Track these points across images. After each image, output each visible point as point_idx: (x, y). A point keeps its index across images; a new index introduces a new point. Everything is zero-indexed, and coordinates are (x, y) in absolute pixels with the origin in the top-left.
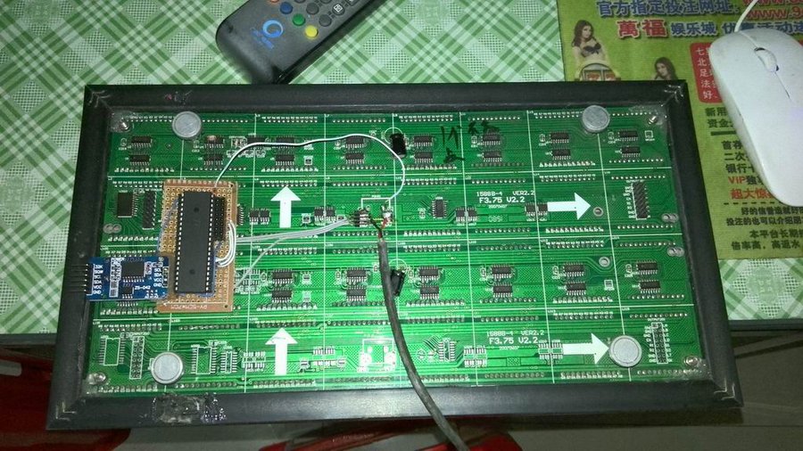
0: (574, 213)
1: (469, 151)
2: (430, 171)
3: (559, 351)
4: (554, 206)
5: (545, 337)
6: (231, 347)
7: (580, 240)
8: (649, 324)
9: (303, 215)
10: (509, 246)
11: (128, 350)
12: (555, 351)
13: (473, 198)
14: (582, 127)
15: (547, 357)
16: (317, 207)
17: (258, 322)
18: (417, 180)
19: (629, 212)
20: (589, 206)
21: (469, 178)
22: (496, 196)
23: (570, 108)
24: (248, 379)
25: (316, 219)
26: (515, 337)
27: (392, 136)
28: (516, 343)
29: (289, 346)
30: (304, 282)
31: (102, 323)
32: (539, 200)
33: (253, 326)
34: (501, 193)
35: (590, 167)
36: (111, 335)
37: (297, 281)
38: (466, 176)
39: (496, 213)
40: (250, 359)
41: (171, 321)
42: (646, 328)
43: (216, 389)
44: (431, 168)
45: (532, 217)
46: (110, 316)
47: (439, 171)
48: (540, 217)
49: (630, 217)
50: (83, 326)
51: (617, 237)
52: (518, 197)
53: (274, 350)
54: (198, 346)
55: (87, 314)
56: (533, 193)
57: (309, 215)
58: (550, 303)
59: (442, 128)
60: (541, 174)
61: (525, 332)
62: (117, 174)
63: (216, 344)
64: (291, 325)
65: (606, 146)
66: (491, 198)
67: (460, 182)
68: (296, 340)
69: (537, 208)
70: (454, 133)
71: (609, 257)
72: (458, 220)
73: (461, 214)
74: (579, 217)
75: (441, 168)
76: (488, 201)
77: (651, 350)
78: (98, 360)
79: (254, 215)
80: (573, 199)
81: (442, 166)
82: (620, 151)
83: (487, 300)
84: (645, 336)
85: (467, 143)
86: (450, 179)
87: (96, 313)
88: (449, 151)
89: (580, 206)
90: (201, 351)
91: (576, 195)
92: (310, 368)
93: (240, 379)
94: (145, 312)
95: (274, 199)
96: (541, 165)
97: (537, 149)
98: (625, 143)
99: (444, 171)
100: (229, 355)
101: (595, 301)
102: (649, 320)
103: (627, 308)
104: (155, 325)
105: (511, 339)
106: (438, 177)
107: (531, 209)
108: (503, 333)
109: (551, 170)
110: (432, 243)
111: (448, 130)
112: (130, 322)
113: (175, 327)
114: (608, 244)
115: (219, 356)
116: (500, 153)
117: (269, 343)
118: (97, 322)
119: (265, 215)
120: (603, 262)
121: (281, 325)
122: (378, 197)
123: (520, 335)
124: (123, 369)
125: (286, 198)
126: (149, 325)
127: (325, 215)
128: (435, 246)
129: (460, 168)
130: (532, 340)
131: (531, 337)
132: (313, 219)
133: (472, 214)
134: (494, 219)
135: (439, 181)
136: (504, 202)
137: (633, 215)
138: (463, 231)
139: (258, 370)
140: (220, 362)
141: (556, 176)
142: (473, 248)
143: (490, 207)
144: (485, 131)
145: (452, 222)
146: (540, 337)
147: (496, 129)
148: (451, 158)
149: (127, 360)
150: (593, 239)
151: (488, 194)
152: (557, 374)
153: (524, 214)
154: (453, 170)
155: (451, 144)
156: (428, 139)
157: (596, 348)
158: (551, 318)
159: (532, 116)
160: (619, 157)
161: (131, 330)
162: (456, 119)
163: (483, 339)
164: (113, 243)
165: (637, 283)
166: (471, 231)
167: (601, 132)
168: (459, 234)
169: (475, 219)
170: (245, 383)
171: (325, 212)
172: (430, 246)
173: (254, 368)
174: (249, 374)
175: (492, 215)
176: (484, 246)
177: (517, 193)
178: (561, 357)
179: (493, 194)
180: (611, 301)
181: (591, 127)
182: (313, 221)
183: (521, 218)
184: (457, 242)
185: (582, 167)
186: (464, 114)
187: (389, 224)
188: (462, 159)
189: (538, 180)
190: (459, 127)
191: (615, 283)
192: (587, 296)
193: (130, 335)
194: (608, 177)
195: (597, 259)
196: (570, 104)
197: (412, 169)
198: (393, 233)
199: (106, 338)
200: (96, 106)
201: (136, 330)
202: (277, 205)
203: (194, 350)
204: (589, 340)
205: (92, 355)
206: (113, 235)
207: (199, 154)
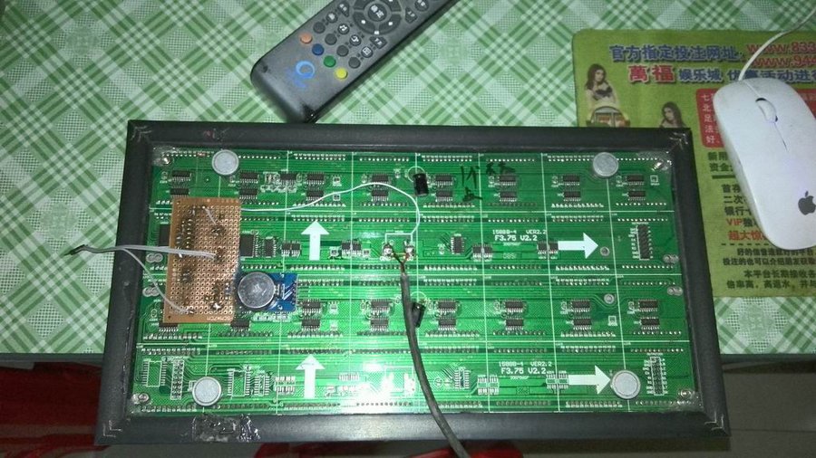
0: (583, 252)
1: (486, 190)
2: (449, 209)
3: (565, 381)
4: (564, 245)
5: (552, 368)
6: (263, 372)
7: (587, 277)
8: (648, 358)
9: (332, 248)
10: (521, 282)
11: (169, 372)
12: (561, 381)
13: (489, 236)
14: (592, 171)
15: (554, 387)
16: (344, 241)
17: (289, 349)
18: (438, 217)
19: (634, 253)
20: (596, 245)
21: (486, 216)
22: (511, 234)
23: (581, 152)
24: (279, 402)
25: (343, 253)
26: (525, 367)
27: (415, 176)
28: (526, 373)
29: (317, 371)
30: (332, 311)
31: (145, 346)
32: (550, 239)
33: (284, 352)
34: (515, 232)
35: (599, 208)
36: (153, 357)
37: (325, 310)
38: (483, 214)
39: (510, 250)
40: (281, 383)
41: (209, 346)
42: (646, 361)
43: (250, 410)
44: (451, 206)
45: (543, 255)
46: (152, 341)
47: (458, 209)
48: (551, 255)
49: (634, 257)
50: (127, 350)
51: (622, 276)
52: (531, 236)
53: (304, 375)
54: (234, 370)
55: (131, 339)
56: (545, 232)
57: (337, 248)
58: (558, 337)
59: (462, 168)
60: (553, 214)
61: (534, 364)
62: (158, 206)
63: (250, 368)
64: (319, 351)
65: (614, 190)
66: (506, 236)
67: (477, 220)
68: (324, 366)
69: (548, 247)
70: (473, 173)
71: (613, 294)
72: (475, 256)
73: (478, 250)
74: (587, 256)
75: (460, 206)
76: (503, 239)
77: (649, 382)
78: (140, 381)
79: (286, 247)
80: (582, 239)
81: (461, 204)
82: (626, 195)
83: (500, 333)
84: (644, 369)
85: (485, 183)
86: (468, 217)
87: (140, 336)
88: (467, 190)
89: (587, 245)
90: (237, 375)
91: (585, 235)
92: (336, 393)
93: (272, 402)
94: (185, 337)
95: (305, 233)
96: (553, 206)
97: (549, 190)
98: (632, 187)
99: (463, 209)
100: (262, 379)
101: (600, 335)
102: (648, 354)
103: (629, 343)
104: (194, 349)
105: (521, 369)
106: (457, 214)
107: (543, 247)
108: (514, 364)
109: (559, 211)
110: (450, 278)
111: (467, 170)
112: (170, 347)
113: (212, 352)
114: (613, 282)
115: (253, 379)
116: (515, 193)
117: (299, 368)
118: (140, 346)
119: (296, 247)
120: (608, 299)
121: (310, 352)
122: (401, 233)
123: (530, 366)
124: (164, 391)
125: (315, 232)
126: (189, 349)
127: (351, 248)
128: (453, 280)
129: (478, 206)
130: (541, 371)
131: (539, 368)
132: (340, 252)
133: (488, 250)
134: (508, 256)
135: (457, 219)
136: (518, 240)
137: (637, 255)
138: (479, 267)
139: (288, 393)
140: (253, 385)
141: (566, 217)
142: (488, 282)
143: (505, 244)
144: (501, 172)
145: (469, 258)
146: (548, 368)
147: (512, 170)
148: (469, 197)
149: (168, 383)
150: (599, 277)
151: (504, 232)
152: (563, 403)
153: (536, 251)
154: (471, 209)
155: (469, 183)
156: (448, 179)
157: (599, 379)
158: (559, 350)
159: (546, 159)
160: (625, 200)
161: (171, 353)
162: (475, 160)
163: (495, 369)
164: (155, 271)
165: (638, 320)
166: (487, 267)
167: (609, 178)
168: (476, 269)
169: (490, 256)
170: (277, 405)
171: (351, 246)
172: (448, 281)
173: (285, 391)
174: (280, 396)
175: (507, 252)
176: (499, 282)
177: (530, 232)
178: (566, 387)
179: (508, 232)
180: (614, 336)
181: (600, 172)
182: (340, 255)
183: (533, 256)
184: (473, 277)
185: (590, 209)
186: (482, 155)
187: (410, 259)
188: (479, 198)
189: (550, 220)
190: (478, 167)
191: (618, 319)
192: (592, 331)
193: (170, 359)
194: (614, 219)
195: (602, 296)
196: (581, 148)
197: (433, 206)
198: (414, 267)
199: (149, 361)
200: (139, 141)
201: (176, 354)
202: (307, 238)
203: (230, 374)
204: (593, 372)
205: (136, 377)
206: (155, 264)
207: (235, 189)
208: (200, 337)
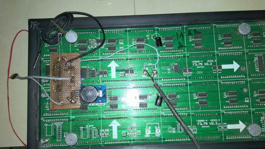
0: (233, 69)
1: (188, 43)
2: (172, 52)
3: (226, 127)
4: (225, 67)
5: (220, 122)
6: (95, 128)
7: (235, 81)
8: (262, 116)
9: (121, 72)
10: (205, 84)
11: (55, 130)
12: (224, 128)
13: (190, 64)
14: (237, 31)
15: (221, 130)
16: (126, 69)
17: (105, 117)
18: (167, 56)
19: (256, 69)
21: (189, 55)
22: (200, 62)
23: (233, 23)
24: (102, 140)
25: (126, 74)
26: (208, 122)
27: (156, 38)
28: (209, 125)
29: (118, 127)
31: (44, 119)
32: (218, 64)
33: (103, 119)
34: (202, 61)
35: (240, 49)
36: (48, 123)
38: (187, 54)
39: (200, 70)
40: (103, 132)
41: (71, 118)
43: (90, 144)
44: (173, 51)
45: (215, 71)
46: (47, 116)
47: (176, 52)
48: (219, 71)
49: (256, 71)
50: (37, 120)
51: (251, 79)
52: (209, 63)
53: (112, 129)
54: (82, 127)
55: (38, 116)
56: (216, 61)
57: (123, 72)
58: (223, 108)
59: (177, 33)
60: (219, 52)
61: (212, 120)
62: (45, 57)
63: (89, 126)
64: (118, 118)
65: (247, 40)
66: (198, 63)
68: (121, 124)
69: (217, 68)
70: (182, 35)
71: (247, 88)
72: (184, 73)
73: (185, 71)
75: (176, 51)
76: (196, 65)
77: (263, 127)
78: (44, 134)
79: (101, 73)
80: (233, 63)
81: (177, 50)
82: (252, 42)
83: (197, 107)
84: (261, 121)
85: (187, 40)
86: (181, 55)
87: (42, 115)
88: (180, 43)
89: (235, 66)
90: (84, 129)
92: (126, 135)
93: (99, 140)
94: (61, 114)
95: (109, 66)
96: (219, 49)
97: (218, 42)
98: (255, 38)
99: (178, 52)
100: (95, 131)
101: (241, 107)
102: (263, 114)
103: (254, 109)
104: (65, 119)
105: (206, 123)
106: (175, 55)
107: (215, 68)
108: (203, 121)
109: (222, 51)
110: (173, 83)
111: (179, 34)
112: (55, 119)
113: (73, 120)
114: (247, 83)
115: (91, 131)
116: (202, 44)
117: (110, 126)
118: (42, 119)
119: (105, 73)
120: (245, 90)
121: (114, 118)
122: (151, 64)
123: (211, 122)
124: (54, 137)
125: (113, 65)
126: (63, 119)
127: (129, 72)
128: (174, 85)
129: (184, 50)
131: (214, 122)
132: (124, 74)
133: (190, 71)
134: (199, 72)
135: (176, 57)
136: (204, 65)
139: (106, 136)
140: (91, 134)
141: (225, 53)
142: (190, 85)
143: (198, 67)
144: (195, 34)
145: (181, 74)
146: (218, 122)
147: (199, 33)
148: (181, 46)
149: (55, 134)
150: (240, 80)
152: (225, 137)
153: (212, 70)
155: (180, 40)
156: (171, 38)
157: (241, 126)
158: (223, 114)
159: (215, 27)
160: (252, 44)
161: (56, 122)
162: (183, 29)
163: (195, 123)
164: (46, 86)
165: (258, 99)
166: (190, 78)
167: (245, 35)
168: (185, 79)
169: (191, 73)
170: (102, 142)
172: (172, 85)
173: (104, 136)
174: (103, 138)
176: (195, 84)
177: (209, 61)
178: (226, 130)
180: (247, 106)
181: (241, 32)
182: (125, 75)
183: (210, 72)
184: (184, 83)
186: (186, 26)
187: (155, 76)
188: (185, 47)
189: (218, 55)
190: (184, 32)
191: (249, 99)
192: (237, 105)
193: (56, 124)
194: (247, 53)
195: (242, 89)
196: (232, 21)
197: (165, 52)
198: (158, 79)
199: (47, 125)
200: (34, 28)
201: (58, 122)
202: (110, 69)
203: (81, 129)
204: (238, 123)
205: (42, 132)
206: (45, 83)
207: (77, 48)
208: (67, 114)
